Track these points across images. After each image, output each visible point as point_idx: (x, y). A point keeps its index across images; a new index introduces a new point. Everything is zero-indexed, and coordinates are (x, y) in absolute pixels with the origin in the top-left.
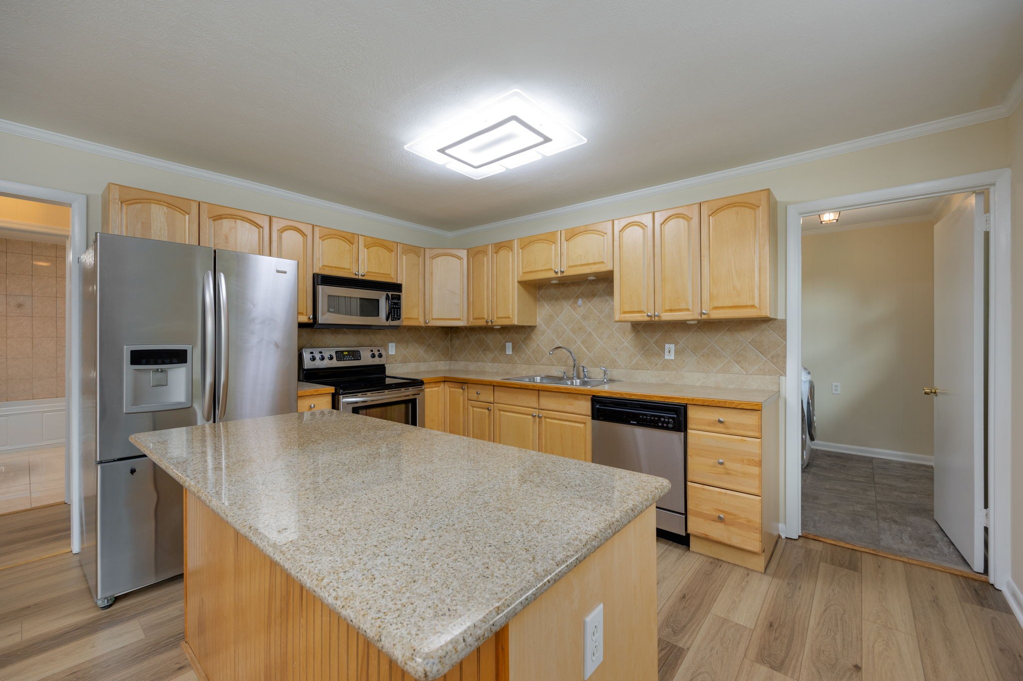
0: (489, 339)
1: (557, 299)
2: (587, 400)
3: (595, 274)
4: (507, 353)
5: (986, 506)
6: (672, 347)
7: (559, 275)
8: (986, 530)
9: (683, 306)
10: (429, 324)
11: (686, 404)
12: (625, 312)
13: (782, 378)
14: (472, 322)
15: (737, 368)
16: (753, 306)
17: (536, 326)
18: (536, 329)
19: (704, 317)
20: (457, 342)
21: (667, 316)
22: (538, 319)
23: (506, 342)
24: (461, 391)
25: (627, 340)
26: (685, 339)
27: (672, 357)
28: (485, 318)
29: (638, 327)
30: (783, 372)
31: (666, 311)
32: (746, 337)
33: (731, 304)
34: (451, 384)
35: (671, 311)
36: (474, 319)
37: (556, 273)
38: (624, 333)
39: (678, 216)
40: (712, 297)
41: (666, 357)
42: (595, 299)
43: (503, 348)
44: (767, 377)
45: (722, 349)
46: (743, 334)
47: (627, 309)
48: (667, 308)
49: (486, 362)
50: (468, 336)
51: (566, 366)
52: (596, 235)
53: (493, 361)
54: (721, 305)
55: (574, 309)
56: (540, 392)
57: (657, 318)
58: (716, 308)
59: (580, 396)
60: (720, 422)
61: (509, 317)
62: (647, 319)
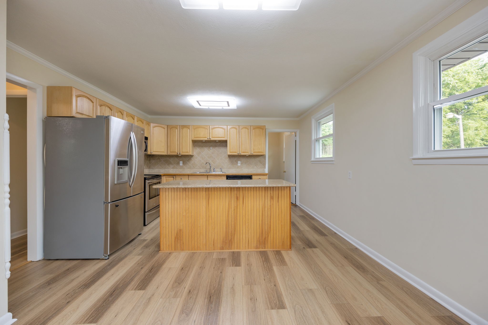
0: (172, 160)
1: (202, 147)
2: (225, 177)
3: (219, 140)
4: (180, 165)
5: (295, 191)
6: (240, 162)
7: (209, 139)
8: (295, 195)
9: (247, 151)
10: (152, 154)
11: (252, 175)
12: (231, 152)
13: (265, 169)
14: (169, 153)
15: (255, 167)
16: (262, 152)
17: (193, 155)
18: (193, 157)
19: (252, 154)
20: (153, 161)
21: (243, 154)
22: (194, 153)
23: (180, 161)
24: (172, 178)
25: (227, 160)
26: (244, 160)
27: (240, 165)
28: (176, 152)
29: (230, 156)
30: (265, 168)
31: (242, 152)
32: (258, 159)
33: (258, 151)
34: (166, 176)
35: (244, 152)
36: (170, 152)
37: (208, 139)
38: (226, 158)
39: (245, 128)
40: (253, 149)
41: (238, 165)
42: (216, 147)
43: (178, 163)
44: (262, 169)
45: (252, 162)
46: (257, 159)
47: (231, 151)
48: (243, 152)
49: (169, 169)
50: (160, 159)
51: (206, 169)
52: (221, 129)
53: (173, 168)
54: (255, 151)
55: (209, 150)
56: (208, 176)
57: (240, 154)
58: (254, 152)
59: (222, 176)
60: (260, 178)
61: (188, 152)
62: (237, 154)
